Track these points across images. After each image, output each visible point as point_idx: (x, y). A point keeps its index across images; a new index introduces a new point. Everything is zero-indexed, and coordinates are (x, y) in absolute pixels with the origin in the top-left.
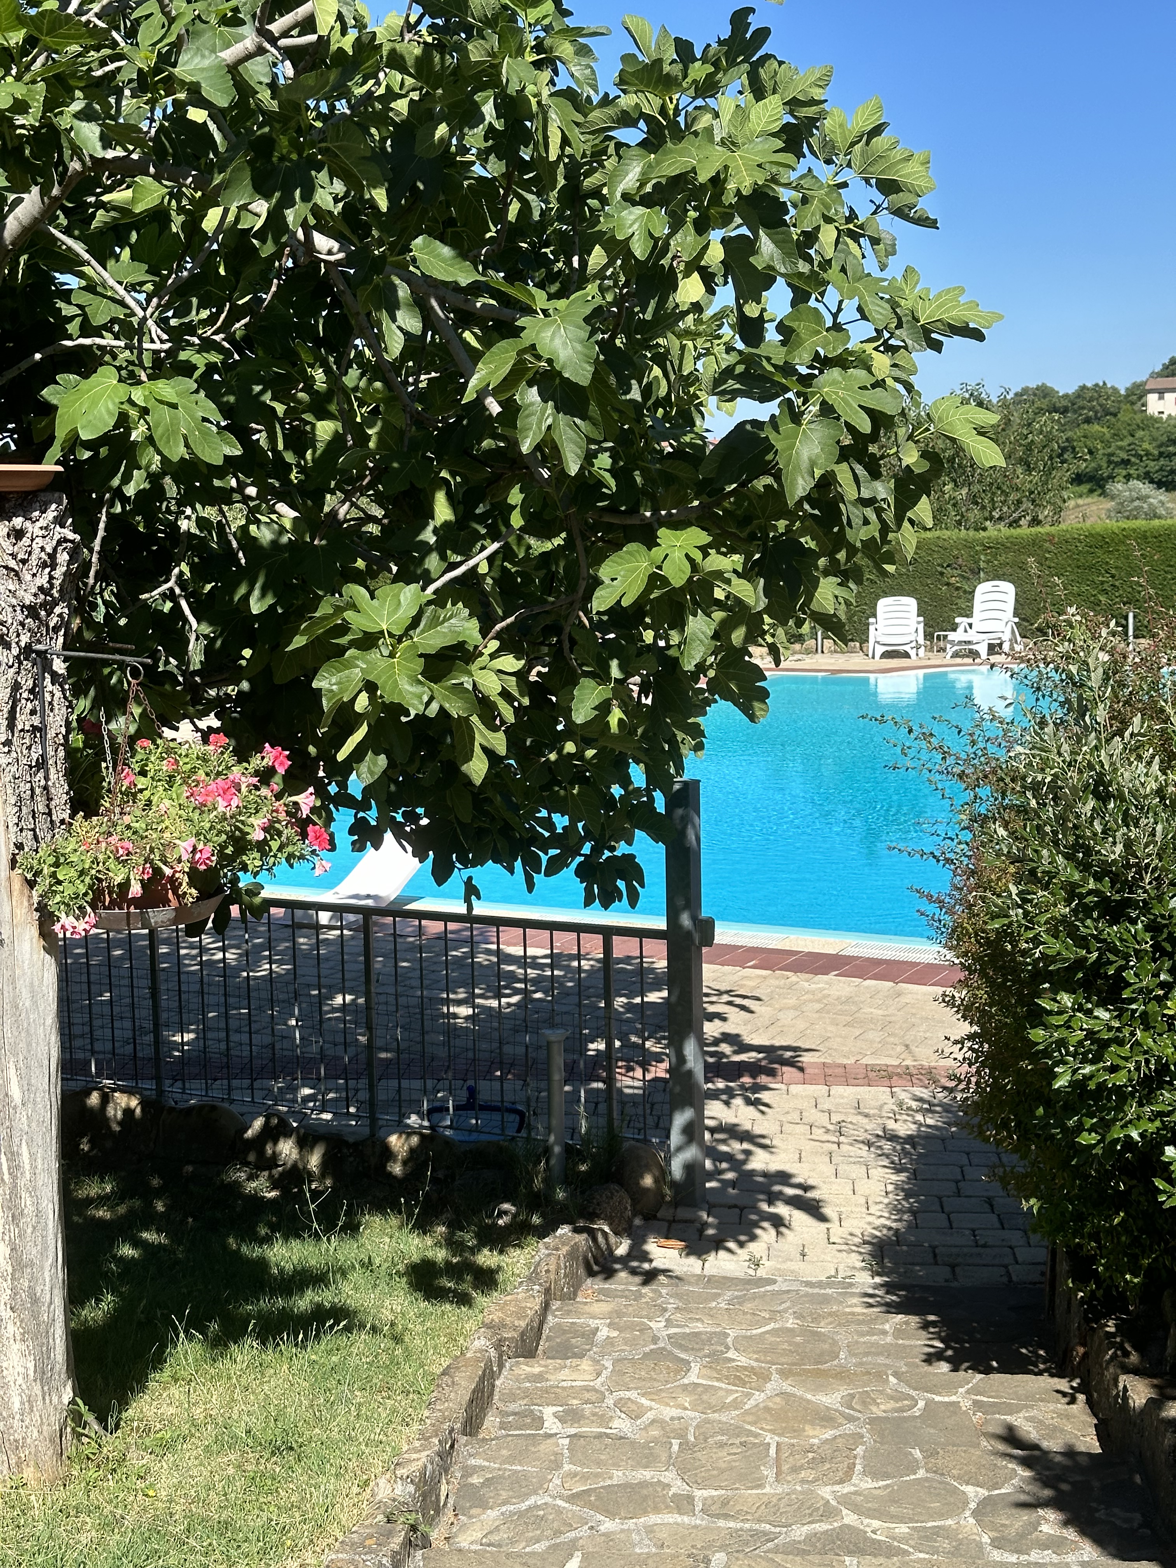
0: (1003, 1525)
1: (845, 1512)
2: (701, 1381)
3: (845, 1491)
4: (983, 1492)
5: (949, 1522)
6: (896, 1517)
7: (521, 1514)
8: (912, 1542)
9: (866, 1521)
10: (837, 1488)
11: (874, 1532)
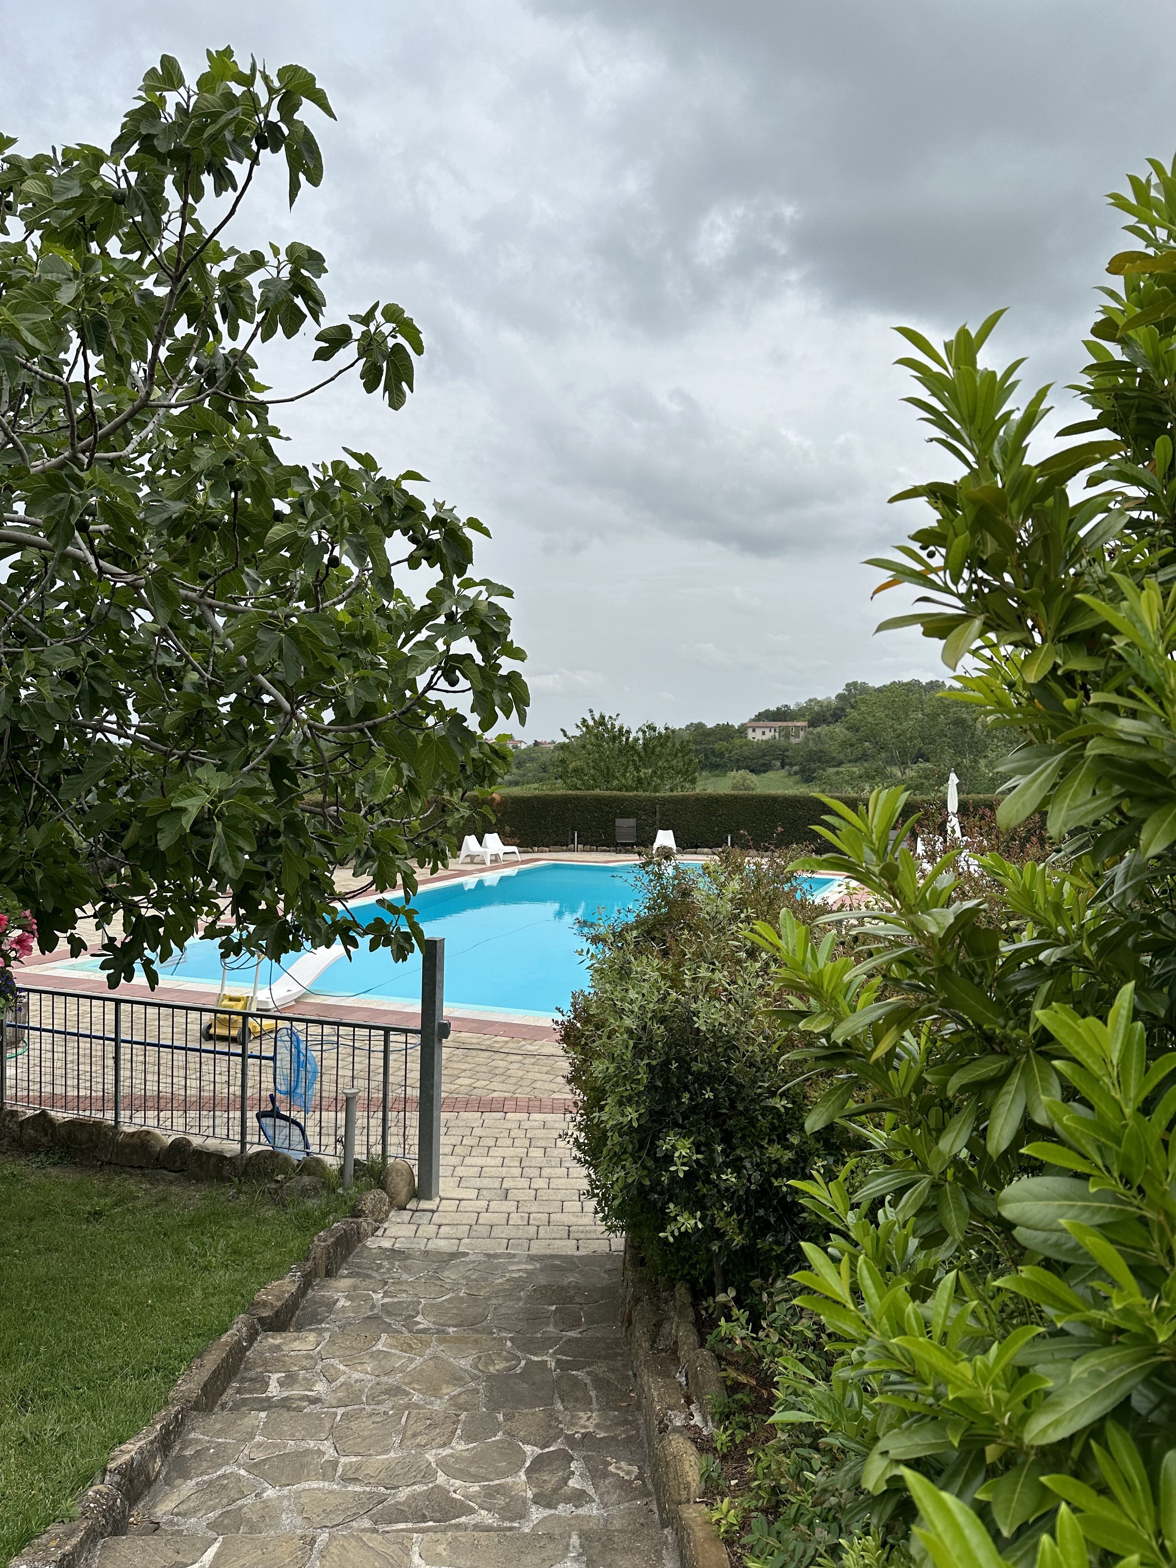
0: (544, 1481)
1: (440, 1473)
2: (385, 1349)
3: (444, 1454)
4: (538, 1451)
5: (509, 1480)
6: (473, 1476)
7: (210, 1483)
8: (479, 1501)
9: (452, 1481)
10: (440, 1451)
11: (455, 1492)
